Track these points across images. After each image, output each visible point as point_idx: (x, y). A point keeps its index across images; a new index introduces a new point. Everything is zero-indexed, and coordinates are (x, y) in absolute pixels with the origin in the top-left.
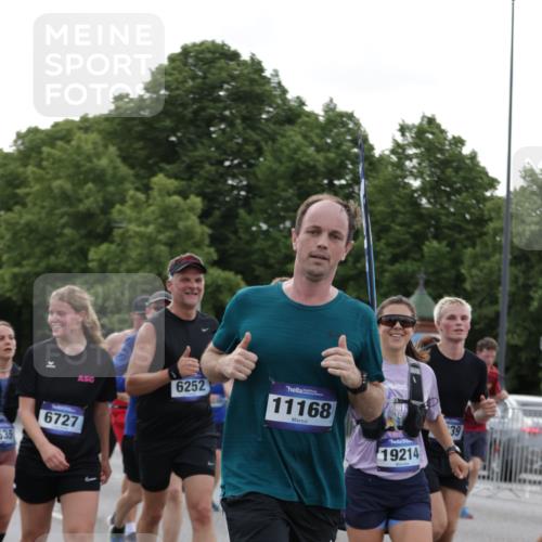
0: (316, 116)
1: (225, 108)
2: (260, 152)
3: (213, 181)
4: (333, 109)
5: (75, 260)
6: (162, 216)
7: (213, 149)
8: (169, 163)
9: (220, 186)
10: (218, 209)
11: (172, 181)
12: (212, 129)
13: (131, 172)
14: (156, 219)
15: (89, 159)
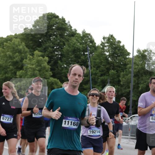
0: (80, 34)
1: (55, 32)
2: (64, 44)
3: (51, 53)
4: (85, 33)
5: (13, 75)
6: (37, 63)
7: (51, 44)
8: (39, 47)
9: (53, 54)
10: (53, 61)
11: (40, 52)
12: (51, 38)
13: (29, 50)
14: (35, 63)
15: (17, 46)
